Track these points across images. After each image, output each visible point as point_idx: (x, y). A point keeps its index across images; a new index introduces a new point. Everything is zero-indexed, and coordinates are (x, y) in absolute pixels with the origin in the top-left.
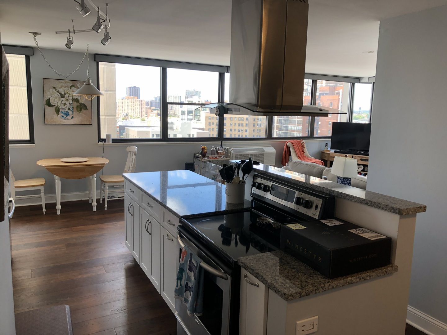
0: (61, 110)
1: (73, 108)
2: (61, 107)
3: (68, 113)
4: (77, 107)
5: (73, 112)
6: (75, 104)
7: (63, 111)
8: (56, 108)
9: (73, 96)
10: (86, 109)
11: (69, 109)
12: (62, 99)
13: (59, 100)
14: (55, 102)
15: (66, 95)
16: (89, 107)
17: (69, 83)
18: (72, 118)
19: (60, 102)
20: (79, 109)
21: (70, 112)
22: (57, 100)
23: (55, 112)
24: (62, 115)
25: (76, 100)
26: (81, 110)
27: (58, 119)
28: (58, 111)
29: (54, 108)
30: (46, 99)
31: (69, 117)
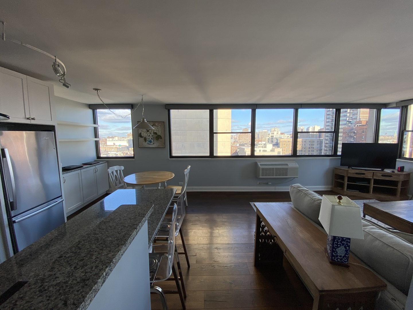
0: (147, 139)
1: (154, 138)
2: (148, 138)
3: (151, 141)
4: (156, 137)
5: (154, 140)
6: (155, 136)
7: (148, 140)
8: (144, 138)
9: (153, 131)
10: (161, 138)
11: (152, 139)
12: (148, 133)
13: (146, 134)
14: (144, 135)
15: (150, 131)
16: (163, 136)
17: (152, 123)
18: (153, 144)
19: (147, 135)
20: (157, 139)
21: (152, 140)
22: (145, 133)
23: (144, 140)
24: (148, 142)
25: (155, 133)
26: (158, 139)
27: (146, 144)
28: (145, 140)
29: (143, 138)
30: (139, 133)
31: (152, 143)
